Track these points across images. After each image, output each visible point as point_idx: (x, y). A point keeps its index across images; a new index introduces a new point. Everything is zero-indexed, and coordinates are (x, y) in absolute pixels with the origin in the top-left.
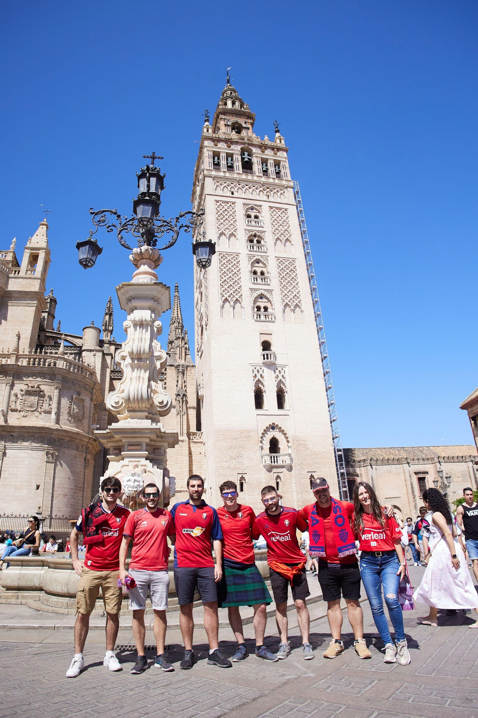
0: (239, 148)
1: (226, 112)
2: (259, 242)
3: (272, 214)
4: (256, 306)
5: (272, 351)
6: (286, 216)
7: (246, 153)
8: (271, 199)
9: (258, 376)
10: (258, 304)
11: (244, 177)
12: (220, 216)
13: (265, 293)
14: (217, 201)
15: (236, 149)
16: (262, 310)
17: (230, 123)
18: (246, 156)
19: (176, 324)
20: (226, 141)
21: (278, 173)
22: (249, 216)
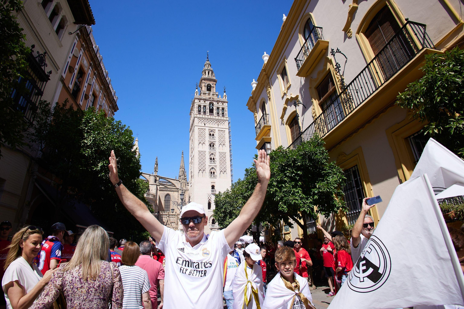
0: (209, 102)
1: (205, 79)
2: (213, 145)
3: (219, 133)
4: (210, 172)
5: (215, 189)
6: (224, 134)
7: (211, 104)
8: (219, 127)
9: (210, 198)
10: (211, 171)
11: (209, 117)
12: (200, 136)
13: (214, 167)
14: (199, 129)
15: (208, 103)
16: (213, 173)
17: (206, 85)
18: (211, 106)
19: (182, 169)
20: (204, 99)
21: (223, 114)
22: (210, 135)
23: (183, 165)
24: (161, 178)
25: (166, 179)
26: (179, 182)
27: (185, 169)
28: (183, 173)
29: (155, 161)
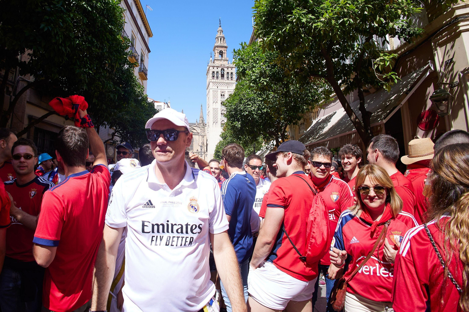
0: (221, 68)
1: (217, 47)
3: (228, 94)
7: (223, 70)
8: (229, 88)
11: (221, 81)
12: (214, 96)
13: (224, 120)
14: (213, 91)
17: (219, 52)
18: (222, 71)
19: (201, 118)
20: (217, 66)
21: (232, 77)
22: (222, 95)
27: (203, 118)
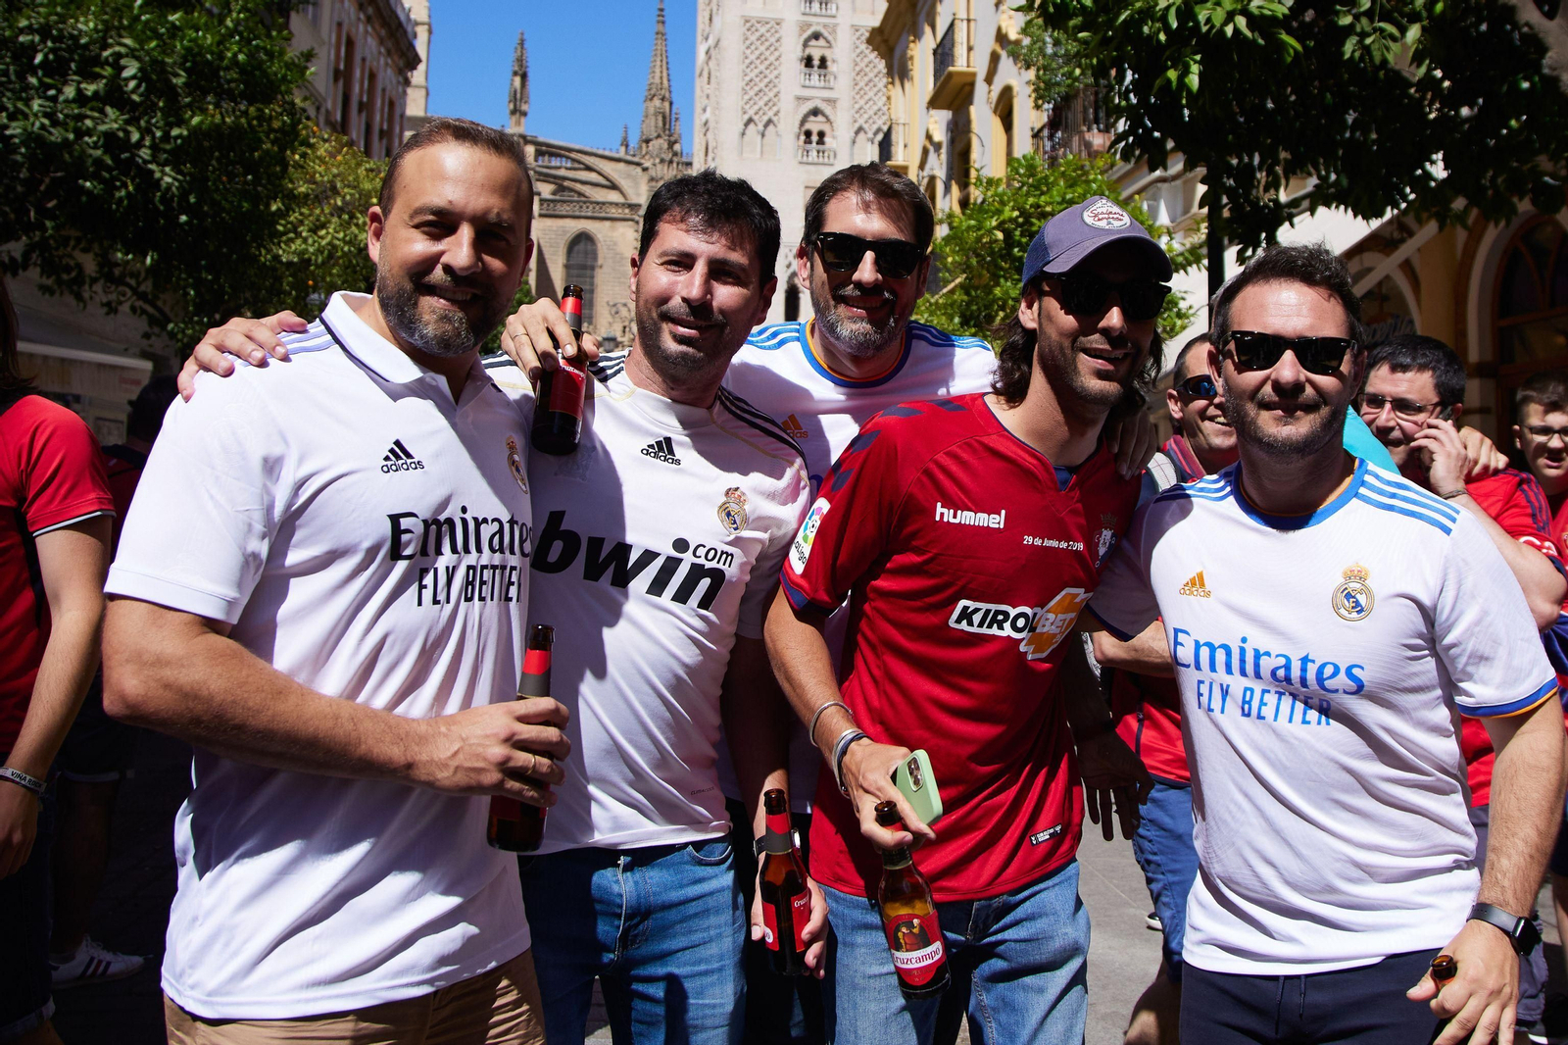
4: (803, 129)
10: (807, 126)
13: (823, 106)
16: (815, 138)
19: (657, 102)
23: (665, 82)
24: (545, 150)
25: (573, 155)
26: (639, 170)
27: (671, 104)
28: (660, 124)
29: (512, 56)
